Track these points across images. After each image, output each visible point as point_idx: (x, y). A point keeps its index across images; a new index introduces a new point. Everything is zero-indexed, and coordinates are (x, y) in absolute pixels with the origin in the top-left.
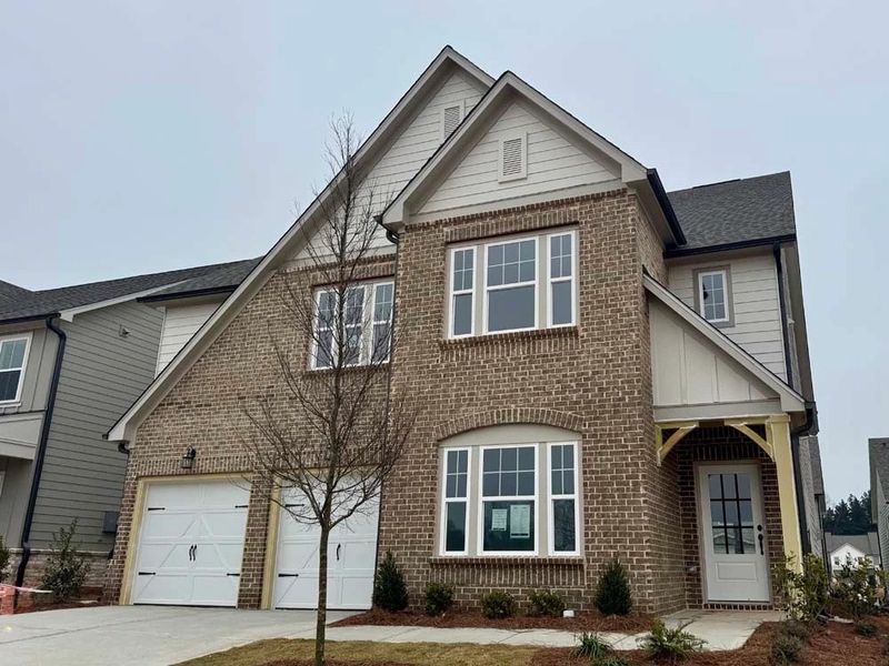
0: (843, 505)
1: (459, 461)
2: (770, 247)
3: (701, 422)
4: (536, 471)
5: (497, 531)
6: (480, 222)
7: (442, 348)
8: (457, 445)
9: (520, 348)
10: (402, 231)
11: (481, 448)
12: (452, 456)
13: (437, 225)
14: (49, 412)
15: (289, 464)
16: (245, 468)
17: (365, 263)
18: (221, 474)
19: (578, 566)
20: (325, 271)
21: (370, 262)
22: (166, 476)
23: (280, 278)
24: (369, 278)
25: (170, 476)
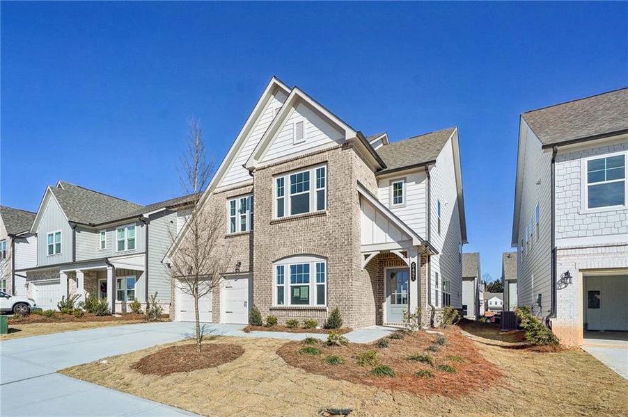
0: (498, 281)
1: (281, 270)
2: (424, 167)
3: (380, 251)
4: (310, 273)
5: (296, 297)
6: (286, 164)
7: (272, 223)
8: (280, 263)
9: (303, 222)
10: (255, 171)
11: (289, 265)
12: (278, 267)
13: (268, 167)
14: (147, 253)
15: (224, 271)
16: (210, 273)
17: (245, 186)
18: (202, 275)
19: (325, 310)
20: (231, 192)
21: (247, 186)
22: (184, 276)
23: (215, 195)
24: (247, 194)
25: (186, 276)
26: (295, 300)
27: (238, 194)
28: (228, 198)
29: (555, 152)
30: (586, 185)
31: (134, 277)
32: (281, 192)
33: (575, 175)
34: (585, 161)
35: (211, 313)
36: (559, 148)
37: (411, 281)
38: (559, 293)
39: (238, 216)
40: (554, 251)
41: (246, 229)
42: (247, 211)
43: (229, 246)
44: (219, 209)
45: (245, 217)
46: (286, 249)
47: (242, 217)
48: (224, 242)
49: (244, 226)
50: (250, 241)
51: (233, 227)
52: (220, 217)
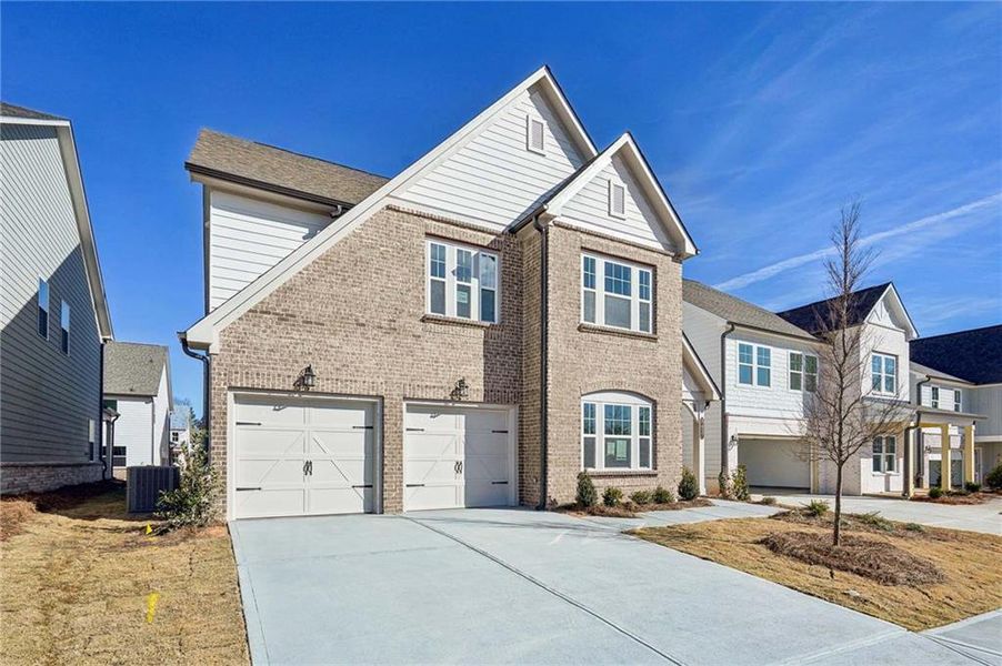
1: (590, 411)
4: (631, 420)
5: (611, 456)
8: (590, 400)
10: (551, 223)
11: (603, 404)
12: (586, 406)
13: (576, 230)
15: (420, 394)
16: (374, 393)
17: (475, 230)
18: (345, 395)
19: (655, 475)
20: (437, 224)
21: (479, 231)
22: (273, 390)
23: (390, 212)
24: (478, 245)
25: (279, 391)
26: (611, 460)
27: (456, 237)
28: (428, 235)
29: (732, 330)
30: (738, 363)
34: (739, 342)
36: (736, 327)
39: (451, 283)
40: (724, 417)
41: (472, 316)
42: (473, 279)
43: (433, 342)
44: (402, 250)
45: (467, 290)
46: (604, 379)
47: (460, 288)
48: (419, 328)
49: (464, 309)
50: (485, 342)
51: (439, 302)
52: (405, 270)
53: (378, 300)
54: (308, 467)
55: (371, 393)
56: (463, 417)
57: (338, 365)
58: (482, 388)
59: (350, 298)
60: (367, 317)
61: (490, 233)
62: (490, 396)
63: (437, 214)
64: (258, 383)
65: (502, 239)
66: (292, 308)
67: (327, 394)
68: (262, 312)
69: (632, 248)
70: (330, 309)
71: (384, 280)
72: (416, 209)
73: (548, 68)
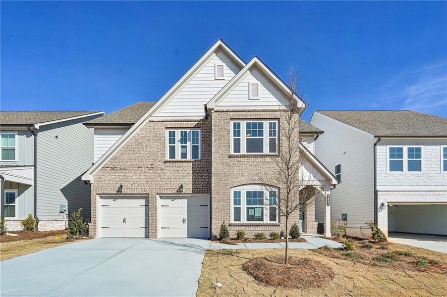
1: (237, 195)
3: (306, 185)
4: (264, 198)
5: (251, 215)
6: (244, 113)
7: (230, 157)
8: (237, 189)
9: (260, 159)
10: (213, 111)
11: (246, 191)
12: (235, 193)
13: (227, 111)
14: (35, 166)
15: (163, 192)
16: (145, 193)
17: (187, 121)
18: (135, 194)
19: (279, 225)
20: (170, 123)
21: (189, 121)
22: (110, 194)
23: (151, 123)
24: (189, 128)
25: (112, 194)
26: (250, 218)
27: (179, 126)
28: (167, 128)
29: (379, 140)
30: (389, 159)
31: (16, 191)
32: (237, 133)
33: (384, 154)
34: (388, 147)
35: (144, 229)
36: (382, 138)
37: (327, 206)
38: (379, 214)
39: (178, 145)
40: (376, 192)
41: (188, 157)
42: (188, 142)
43: (169, 170)
44: (156, 136)
45: (186, 147)
46: (243, 179)
47: (182, 147)
48: (163, 166)
49: (184, 155)
50: (193, 168)
51: (172, 154)
52: (157, 144)
53: (146, 157)
54: (124, 221)
55: (144, 193)
56: (186, 200)
57: (132, 183)
58: (192, 188)
59: (136, 158)
60: (142, 164)
61: (195, 121)
62: (196, 190)
63: (169, 119)
64: (105, 192)
65: (201, 122)
66: (116, 165)
67: (128, 194)
68: (106, 168)
69: (262, 113)
70: (129, 163)
71: (149, 149)
72: (161, 119)
73: (221, 40)
